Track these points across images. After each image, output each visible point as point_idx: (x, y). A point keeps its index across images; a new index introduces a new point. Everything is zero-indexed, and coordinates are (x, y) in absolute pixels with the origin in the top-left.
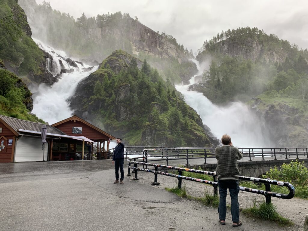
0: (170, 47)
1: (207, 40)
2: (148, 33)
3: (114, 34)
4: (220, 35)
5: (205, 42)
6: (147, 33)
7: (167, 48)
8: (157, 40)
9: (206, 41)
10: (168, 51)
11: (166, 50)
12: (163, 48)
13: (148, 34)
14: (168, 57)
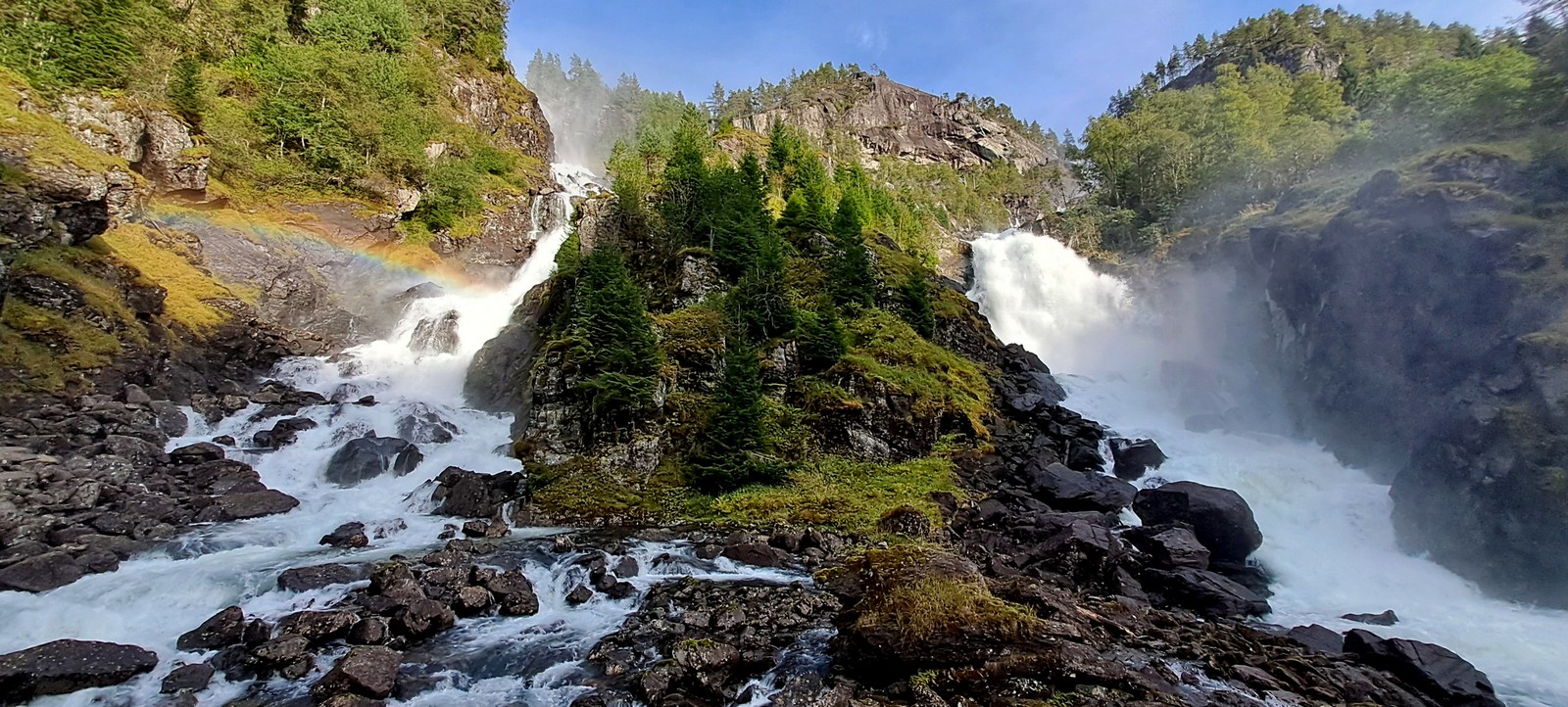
0: (984, 130)
1: (1119, 91)
2: (910, 103)
3: (806, 123)
4: (1166, 64)
5: (1113, 99)
6: (907, 104)
7: (977, 137)
8: (942, 116)
9: (1116, 94)
10: (981, 144)
11: (973, 140)
12: (961, 140)
13: (912, 106)
14: (981, 162)
